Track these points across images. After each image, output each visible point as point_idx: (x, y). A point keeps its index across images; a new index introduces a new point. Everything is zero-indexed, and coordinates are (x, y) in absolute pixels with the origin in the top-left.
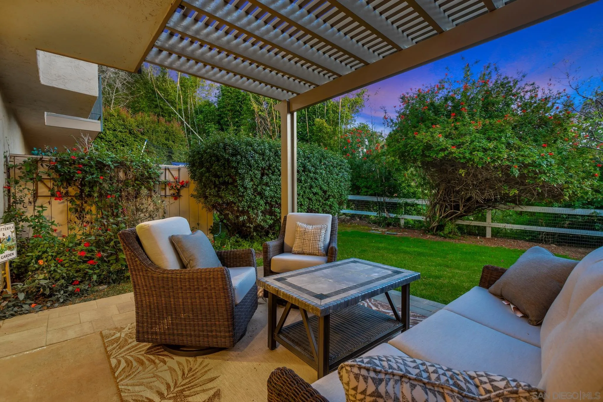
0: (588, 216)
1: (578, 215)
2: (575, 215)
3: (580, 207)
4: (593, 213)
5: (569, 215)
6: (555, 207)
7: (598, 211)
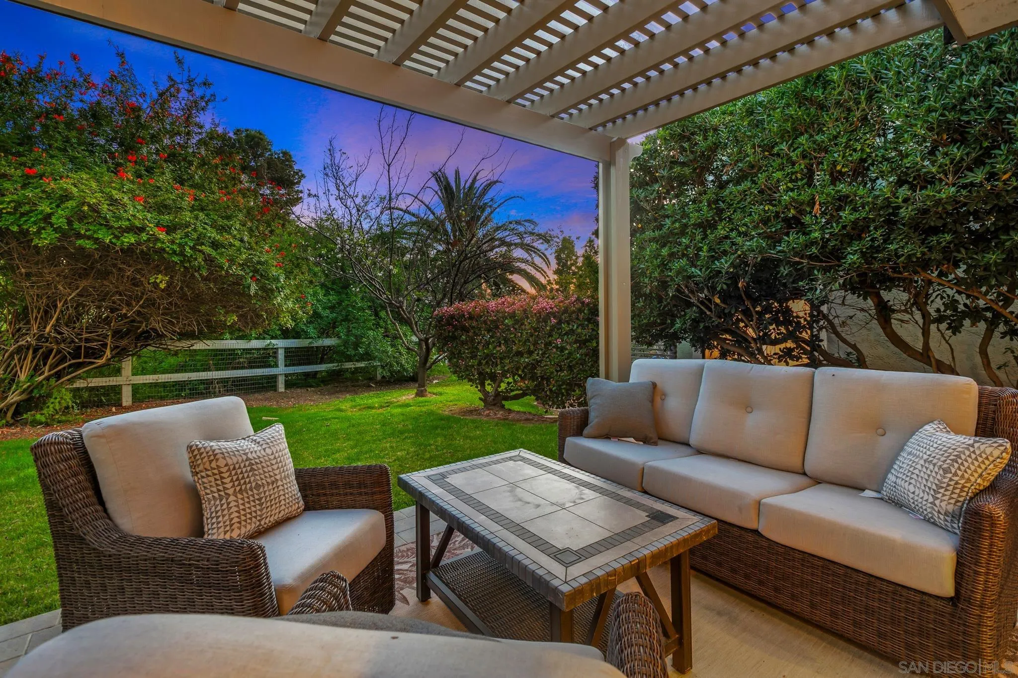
0: (264, 349)
1: (253, 349)
2: (251, 349)
3: (256, 339)
4: (268, 345)
5: (244, 350)
6: (226, 339)
7: (273, 341)
